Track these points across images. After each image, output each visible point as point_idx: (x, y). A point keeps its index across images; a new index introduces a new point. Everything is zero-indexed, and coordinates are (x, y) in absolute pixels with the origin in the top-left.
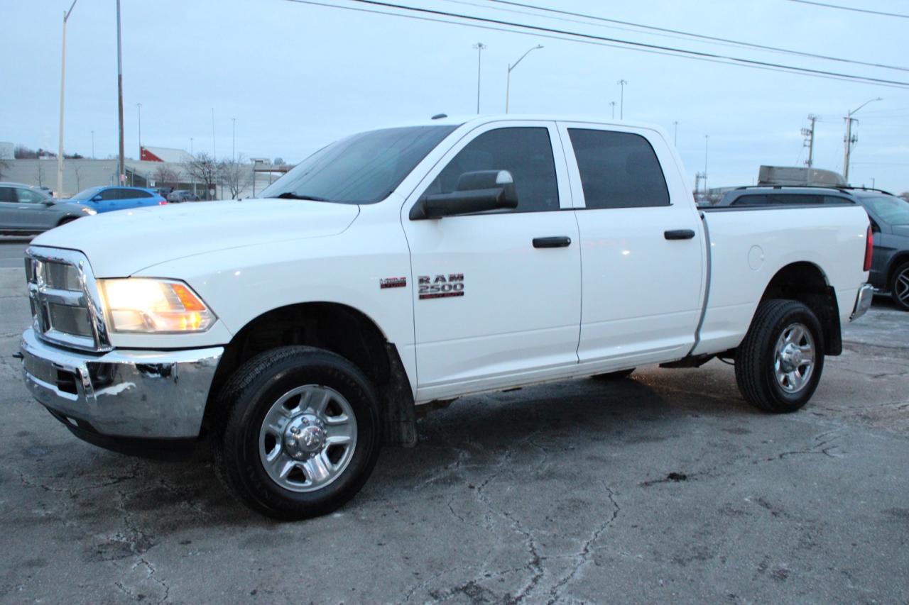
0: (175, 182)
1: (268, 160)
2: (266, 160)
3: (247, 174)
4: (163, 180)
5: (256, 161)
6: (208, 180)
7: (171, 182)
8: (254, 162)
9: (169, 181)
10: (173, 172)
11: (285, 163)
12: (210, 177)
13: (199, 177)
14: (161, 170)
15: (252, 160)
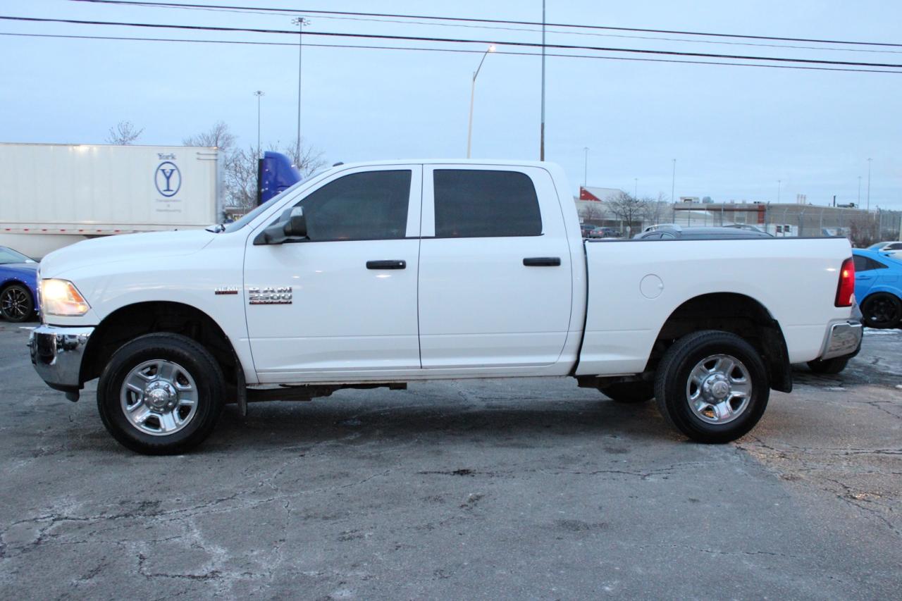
0: (601, 219)
1: (698, 198)
2: (695, 198)
3: (667, 212)
4: (590, 217)
5: (685, 200)
6: (629, 217)
7: (597, 219)
8: (683, 201)
9: (595, 219)
10: (599, 210)
11: (713, 202)
12: (630, 215)
13: (621, 215)
14: (588, 208)
15: (681, 198)
